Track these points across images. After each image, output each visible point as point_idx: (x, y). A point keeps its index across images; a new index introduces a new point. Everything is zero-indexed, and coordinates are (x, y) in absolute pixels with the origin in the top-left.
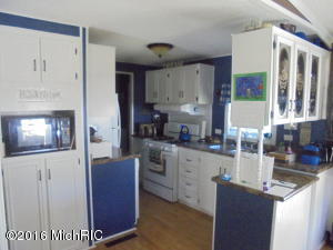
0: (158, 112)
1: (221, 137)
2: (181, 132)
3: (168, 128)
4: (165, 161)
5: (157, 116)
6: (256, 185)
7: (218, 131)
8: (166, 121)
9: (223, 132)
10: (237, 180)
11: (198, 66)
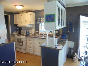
0: (19, 27)
1: (38, 33)
2: (26, 33)
3: (22, 32)
4: (22, 42)
5: (18, 28)
6: (53, 46)
7: (37, 32)
8: (21, 30)
9: (39, 32)
10: (47, 46)
11: (31, 13)
